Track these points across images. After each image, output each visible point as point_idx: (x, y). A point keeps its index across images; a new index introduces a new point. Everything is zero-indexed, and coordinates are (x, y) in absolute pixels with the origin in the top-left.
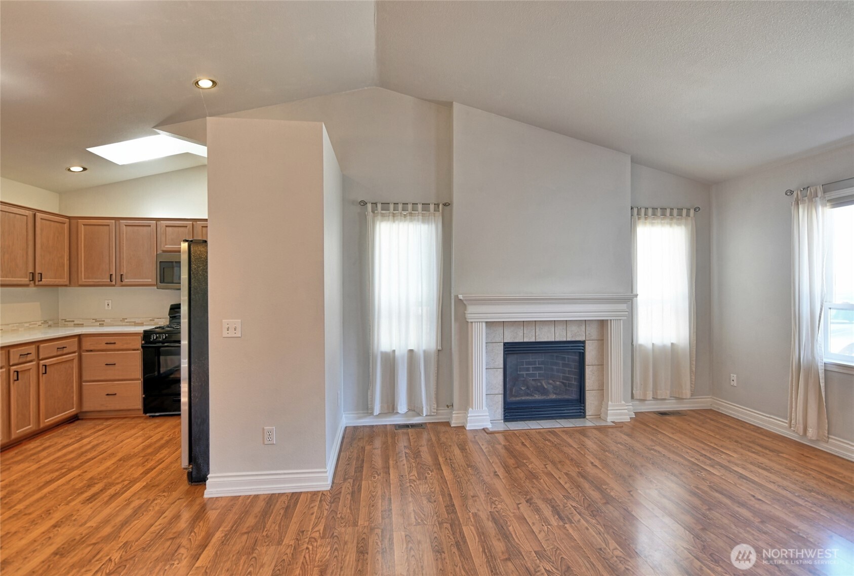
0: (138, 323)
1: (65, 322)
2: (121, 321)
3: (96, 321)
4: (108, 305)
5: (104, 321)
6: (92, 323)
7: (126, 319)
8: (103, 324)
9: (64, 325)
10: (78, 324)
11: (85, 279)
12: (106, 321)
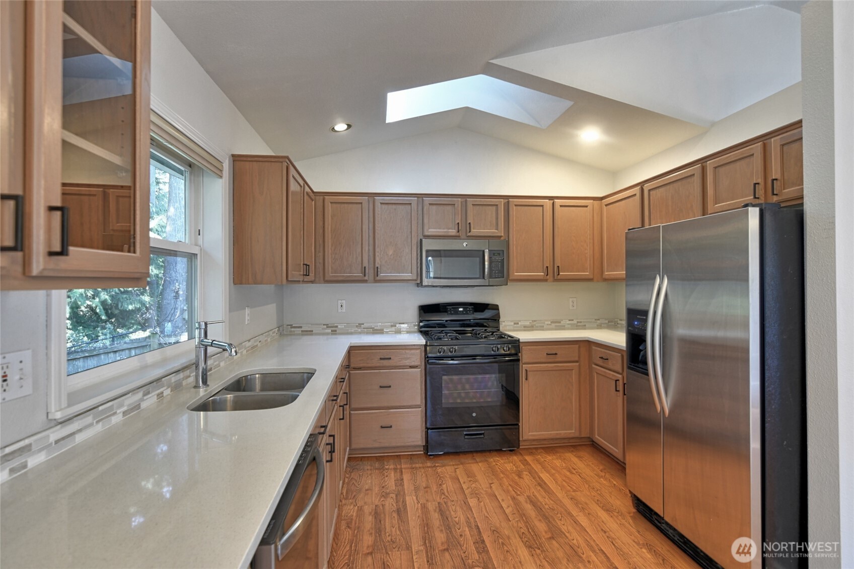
0: (377, 330)
1: (291, 328)
2: (357, 326)
3: (327, 327)
4: (342, 306)
5: (337, 327)
6: (323, 329)
7: (363, 324)
8: (336, 331)
9: (291, 331)
10: (307, 331)
11: (332, 273)
12: (339, 327)
